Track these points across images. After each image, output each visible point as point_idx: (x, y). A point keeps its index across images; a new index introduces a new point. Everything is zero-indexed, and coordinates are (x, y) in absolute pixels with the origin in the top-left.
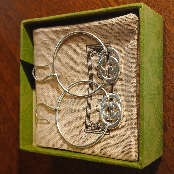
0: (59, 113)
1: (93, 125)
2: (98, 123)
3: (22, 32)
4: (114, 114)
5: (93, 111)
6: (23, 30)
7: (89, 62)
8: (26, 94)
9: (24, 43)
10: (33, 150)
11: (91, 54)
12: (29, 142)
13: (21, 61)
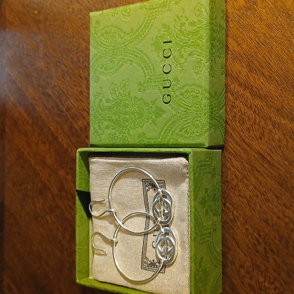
0: (115, 246)
1: (149, 262)
2: (153, 261)
3: (77, 161)
4: (169, 250)
5: (149, 248)
6: (79, 158)
7: (146, 196)
8: (82, 224)
9: (80, 172)
10: (89, 284)
11: (147, 188)
12: (85, 275)
13: (77, 191)
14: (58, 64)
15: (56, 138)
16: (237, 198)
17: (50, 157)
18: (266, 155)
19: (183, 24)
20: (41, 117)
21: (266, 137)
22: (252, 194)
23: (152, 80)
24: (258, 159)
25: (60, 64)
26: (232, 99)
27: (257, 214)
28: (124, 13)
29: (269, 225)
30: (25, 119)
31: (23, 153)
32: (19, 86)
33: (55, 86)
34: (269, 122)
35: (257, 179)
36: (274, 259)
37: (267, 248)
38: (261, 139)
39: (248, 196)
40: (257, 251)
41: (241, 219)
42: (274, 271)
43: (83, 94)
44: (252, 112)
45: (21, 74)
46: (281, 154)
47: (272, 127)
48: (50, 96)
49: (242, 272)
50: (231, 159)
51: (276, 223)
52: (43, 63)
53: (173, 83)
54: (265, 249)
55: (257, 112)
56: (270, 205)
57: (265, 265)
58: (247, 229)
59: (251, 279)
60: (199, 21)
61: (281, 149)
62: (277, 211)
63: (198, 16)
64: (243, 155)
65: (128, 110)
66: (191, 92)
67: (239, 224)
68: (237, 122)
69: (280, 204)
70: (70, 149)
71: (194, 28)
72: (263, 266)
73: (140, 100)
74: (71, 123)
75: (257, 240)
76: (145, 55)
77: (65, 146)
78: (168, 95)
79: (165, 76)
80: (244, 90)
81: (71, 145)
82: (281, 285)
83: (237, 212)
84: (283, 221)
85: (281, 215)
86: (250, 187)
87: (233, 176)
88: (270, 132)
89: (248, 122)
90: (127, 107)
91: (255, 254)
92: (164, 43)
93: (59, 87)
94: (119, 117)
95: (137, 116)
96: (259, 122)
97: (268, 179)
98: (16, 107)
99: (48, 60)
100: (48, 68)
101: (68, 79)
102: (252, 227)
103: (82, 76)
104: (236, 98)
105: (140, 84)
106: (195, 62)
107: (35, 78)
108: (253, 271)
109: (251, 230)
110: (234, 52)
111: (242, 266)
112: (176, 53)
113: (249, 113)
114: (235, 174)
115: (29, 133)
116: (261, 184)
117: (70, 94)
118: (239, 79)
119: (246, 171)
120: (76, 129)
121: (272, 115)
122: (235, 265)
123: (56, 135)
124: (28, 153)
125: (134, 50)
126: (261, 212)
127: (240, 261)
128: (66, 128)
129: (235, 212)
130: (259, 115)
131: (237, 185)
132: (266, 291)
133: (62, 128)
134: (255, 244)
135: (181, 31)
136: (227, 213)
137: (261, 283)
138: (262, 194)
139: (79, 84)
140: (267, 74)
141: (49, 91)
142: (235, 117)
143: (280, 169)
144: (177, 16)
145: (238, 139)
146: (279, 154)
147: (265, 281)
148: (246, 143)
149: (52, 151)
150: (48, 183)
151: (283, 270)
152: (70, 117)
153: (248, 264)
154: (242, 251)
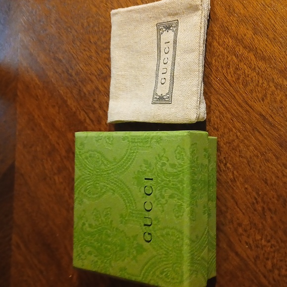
14: (69, 30)
15: (65, 102)
16: (237, 159)
17: (60, 121)
18: (268, 117)
19: (164, 164)
20: (51, 81)
21: (269, 98)
22: (252, 155)
23: (134, 215)
24: (260, 120)
25: (71, 29)
26: (236, 61)
27: (256, 174)
28: (108, 140)
29: (267, 184)
30: (36, 84)
31: (34, 117)
32: (31, 51)
33: (66, 51)
34: (271, 84)
35: (258, 140)
36: (271, 218)
37: (265, 206)
38: (263, 100)
39: (248, 157)
40: (255, 210)
41: (241, 179)
42: (271, 228)
43: (92, 58)
44: (255, 74)
45: (33, 40)
46: (282, 115)
47: (275, 89)
48: (60, 61)
49: (240, 230)
50: (233, 121)
51: (275, 182)
52: (54, 29)
53: (154, 222)
54: (263, 208)
55: (260, 74)
56: (269, 165)
57: (262, 223)
58: (246, 189)
59: (248, 237)
60: (180, 164)
61: (282, 110)
62: (276, 171)
63: (179, 159)
64: (245, 117)
65: (110, 239)
66: (172, 235)
67: (238, 184)
68: (241, 84)
69: (280, 164)
70: (78, 112)
71: (175, 171)
72: (261, 225)
73: (122, 232)
74: (80, 87)
75: (256, 199)
76: (127, 187)
77: (74, 109)
78: (149, 234)
79: (147, 213)
80: (249, 52)
81: (79, 109)
82: (277, 242)
83: (237, 172)
84: (282, 181)
85: (280, 175)
86: (251, 148)
87: (235, 137)
88: (273, 94)
89: (251, 84)
90: (109, 236)
91: (253, 213)
92: (146, 179)
93: (69, 52)
94: (101, 245)
95: (118, 249)
96: (262, 84)
97: (269, 139)
98: (28, 72)
99: (60, 25)
100: (59, 33)
101: (78, 44)
102: (251, 186)
103: (92, 41)
104: (240, 61)
105: (122, 216)
106: (175, 205)
107: (47, 43)
108: (251, 229)
109: (250, 189)
110: (239, 15)
111: (240, 225)
112: (157, 192)
113: (253, 75)
114: (237, 135)
115: (39, 97)
116: (261, 144)
117: (79, 58)
118: (244, 41)
119: (247, 132)
120: (85, 94)
121: (275, 76)
122: (233, 223)
123: (65, 98)
124: (39, 116)
125: (117, 179)
126: (261, 172)
127: (238, 219)
128: (75, 91)
129: (235, 172)
130: (262, 77)
131: (238, 146)
132: (262, 248)
133: (72, 93)
134: (254, 204)
135: (162, 170)
136: (227, 173)
137: (258, 240)
138: (262, 154)
139: (89, 49)
140: (271, 36)
141: (60, 56)
142: (238, 79)
143: (280, 130)
144: (159, 155)
145: (240, 101)
146: (280, 115)
147: (261, 239)
148: (248, 105)
149: (61, 114)
150: (56, 145)
151: (280, 227)
152: (79, 81)
153: (246, 222)
154: (240, 210)
